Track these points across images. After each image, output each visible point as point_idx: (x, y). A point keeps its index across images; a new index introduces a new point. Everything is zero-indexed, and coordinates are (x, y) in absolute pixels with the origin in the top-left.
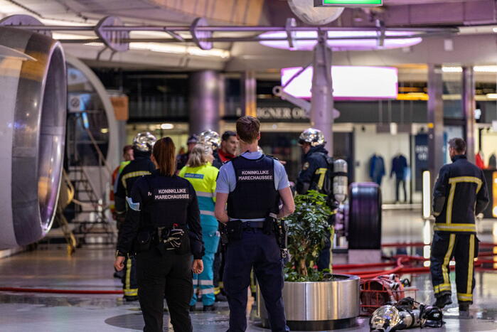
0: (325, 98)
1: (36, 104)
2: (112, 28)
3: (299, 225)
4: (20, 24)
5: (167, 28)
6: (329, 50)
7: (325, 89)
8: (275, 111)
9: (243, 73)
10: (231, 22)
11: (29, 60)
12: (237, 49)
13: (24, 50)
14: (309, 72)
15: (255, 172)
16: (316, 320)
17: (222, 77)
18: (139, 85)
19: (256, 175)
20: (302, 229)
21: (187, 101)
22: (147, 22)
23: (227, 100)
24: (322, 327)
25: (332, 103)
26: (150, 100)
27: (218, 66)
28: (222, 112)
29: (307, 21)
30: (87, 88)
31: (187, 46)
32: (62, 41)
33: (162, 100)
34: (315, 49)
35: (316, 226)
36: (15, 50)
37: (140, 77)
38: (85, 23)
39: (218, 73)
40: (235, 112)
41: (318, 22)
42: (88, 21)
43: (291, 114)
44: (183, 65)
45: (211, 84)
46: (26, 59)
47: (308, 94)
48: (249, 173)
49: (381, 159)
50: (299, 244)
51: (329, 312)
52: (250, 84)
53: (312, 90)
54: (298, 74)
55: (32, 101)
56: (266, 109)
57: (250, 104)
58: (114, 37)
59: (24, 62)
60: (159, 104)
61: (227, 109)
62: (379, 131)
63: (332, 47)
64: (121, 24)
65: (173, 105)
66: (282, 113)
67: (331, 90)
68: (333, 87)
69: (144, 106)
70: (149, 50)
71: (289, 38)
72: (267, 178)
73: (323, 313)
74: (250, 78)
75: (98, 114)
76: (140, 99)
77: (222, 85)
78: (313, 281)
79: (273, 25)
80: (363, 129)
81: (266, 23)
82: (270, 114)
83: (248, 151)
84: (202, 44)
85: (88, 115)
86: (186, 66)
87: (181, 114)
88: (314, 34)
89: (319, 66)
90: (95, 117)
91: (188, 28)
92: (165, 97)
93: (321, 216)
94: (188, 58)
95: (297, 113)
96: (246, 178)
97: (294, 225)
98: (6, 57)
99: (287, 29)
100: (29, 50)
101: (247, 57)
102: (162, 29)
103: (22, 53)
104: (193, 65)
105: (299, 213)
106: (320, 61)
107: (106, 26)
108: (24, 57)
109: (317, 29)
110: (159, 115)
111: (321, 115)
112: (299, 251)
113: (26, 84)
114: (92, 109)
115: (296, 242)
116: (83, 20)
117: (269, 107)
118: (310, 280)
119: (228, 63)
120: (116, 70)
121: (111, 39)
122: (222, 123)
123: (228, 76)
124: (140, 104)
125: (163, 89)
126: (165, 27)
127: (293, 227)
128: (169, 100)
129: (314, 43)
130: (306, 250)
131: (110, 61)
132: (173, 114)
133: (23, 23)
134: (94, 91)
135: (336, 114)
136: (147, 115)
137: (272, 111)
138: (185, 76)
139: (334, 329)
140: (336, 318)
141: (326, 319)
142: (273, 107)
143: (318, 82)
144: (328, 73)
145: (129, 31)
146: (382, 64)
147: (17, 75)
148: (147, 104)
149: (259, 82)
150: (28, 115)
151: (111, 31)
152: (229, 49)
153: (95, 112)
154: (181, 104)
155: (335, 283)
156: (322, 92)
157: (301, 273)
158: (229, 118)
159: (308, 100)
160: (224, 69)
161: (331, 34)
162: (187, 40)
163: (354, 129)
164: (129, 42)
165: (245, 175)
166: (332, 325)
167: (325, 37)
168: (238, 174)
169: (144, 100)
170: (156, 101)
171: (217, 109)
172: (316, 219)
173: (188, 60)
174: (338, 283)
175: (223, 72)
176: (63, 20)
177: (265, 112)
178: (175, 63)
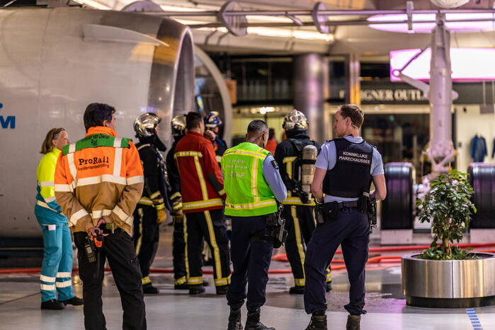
0: (444, 79)
1: (168, 89)
2: (234, 13)
3: (443, 205)
4: (143, 10)
5: (289, 13)
6: (448, 32)
7: (444, 71)
8: (378, 94)
9: (347, 56)
10: (338, 6)
11: (161, 46)
12: (341, 32)
13: (156, 36)
14: (428, 54)
15: (355, 155)
16: (462, 297)
17: (327, 60)
18: (244, 69)
19: (356, 157)
20: (446, 208)
21: (290, 84)
22: (256, 7)
23: (331, 83)
24: (468, 305)
25: (451, 85)
26: (254, 84)
27: (323, 50)
28: (327, 95)
29: (440, 4)
30: (203, 72)
31: (292, 30)
32: (192, 26)
33: (266, 84)
34: (434, 31)
35: (460, 205)
36: (147, 36)
37: (244, 61)
38: (195, 8)
39: (322, 56)
40: (338, 94)
41: (450, 5)
42: (199, 6)
43: (393, 96)
44: (289, 48)
45: (315, 66)
46: (158, 45)
47: (427, 76)
48: (350, 154)
49: (484, 139)
50: (443, 224)
51: (475, 290)
52: (355, 67)
53: (431, 73)
54: (416, 56)
55: (165, 86)
56: (369, 91)
57: (355, 87)
58: (235, 21)
59: (156, 47)
60: (264, 88)
61: (331, 91)
62: (483, 112)
63: (450, 29)
64: (240, 10)
65: (277, 88)
66: (385, 95)
67: (449, 72)
68: (453, 69)
69: (248, 90)
70: (256, 35)
71: (409, 22)
72: (365, 162)
73: (469, 290)
74: (354, 61)
75: (213, 98)
76: (245, 82)
77: (326, 68)
78: (458, 259)
79: (378, 9)
80: (465, 110)
81: (372, 6)
82: (373, 96)
83: (351, 135)
84: (323, 27)
85: (203, 98)
86: (291, 50)
87: (285, 97)
88: (432, 17)
89: (438, 48)
90: (210, 100)
91: (309, 12)
92: (270, 80)
93: (464, 195)
94: (293, 41)
95: (399, 95)
96: (346, 158)
97: (438, 204)
98: (140, 42)
99: (408, 12)
100: (161, 35)
101: (350, 40)
102: (284, 13)
103: (154, 38)
104: (298, 49)
105: (442, 193)
106: (439, 43)
107: (229, 11)
108: (156, 42)
109: (437, 11)
110: (264, 98)
111: (440, 97)
112: (443, 230)
113: (159, 69)
114: (208, 93)
115: (441, 222)
116: (193, 6)
117: (371, 89)
118: (455, 259)
119: (332, 46)
120: (222, 54)
121: (232, 24)
122: (326, 105)
123: (332, 59)
124: (245, 88)
125: (262, 72)
126: (286, 12)
127: (438, 206)
128: (273, 83)
129: (434, 25)
130: (450, 228)
131: (218, 46)
132: (277, 97)
133: (146, 9)
134: (210, 75)
135: (455, 95)
136: (251, 98)
137: (374, 93)
138: (289, 60)
139: (480, 306)
140: (481, 295)
141: (472, 297)
142: (375, 90)
143: (436, 65)
144: (447, 54)
145: (245, 15)
146: (490, 45)
147: (151, 61)
148: (252, 87)
149: (362, 64)
150: (160, 99)
151: (233, 16)
152: (334, 32)
153: (211, 95)
154: (285, 87)
155: (480, 261)
156: (441, 74)
157: (445, 251)
158: (333, 101)
159: (426, 82)
160: (328, 53)
161: (449, 16)
162: (306, 24)
163: (455, 110)
164: (246, 27)
165: (345, 156)
166: (478, 302)
167: (444, 20)
168: (339, 153)
169: (248, 84)
170: (261, 84)
171: (321, 91)
172: (460, 198)
173: (293, 44)
174: (483, 262)
175: (327, 55)
176: (173, 6)
177: (368, 95)
178: (281, 47)
